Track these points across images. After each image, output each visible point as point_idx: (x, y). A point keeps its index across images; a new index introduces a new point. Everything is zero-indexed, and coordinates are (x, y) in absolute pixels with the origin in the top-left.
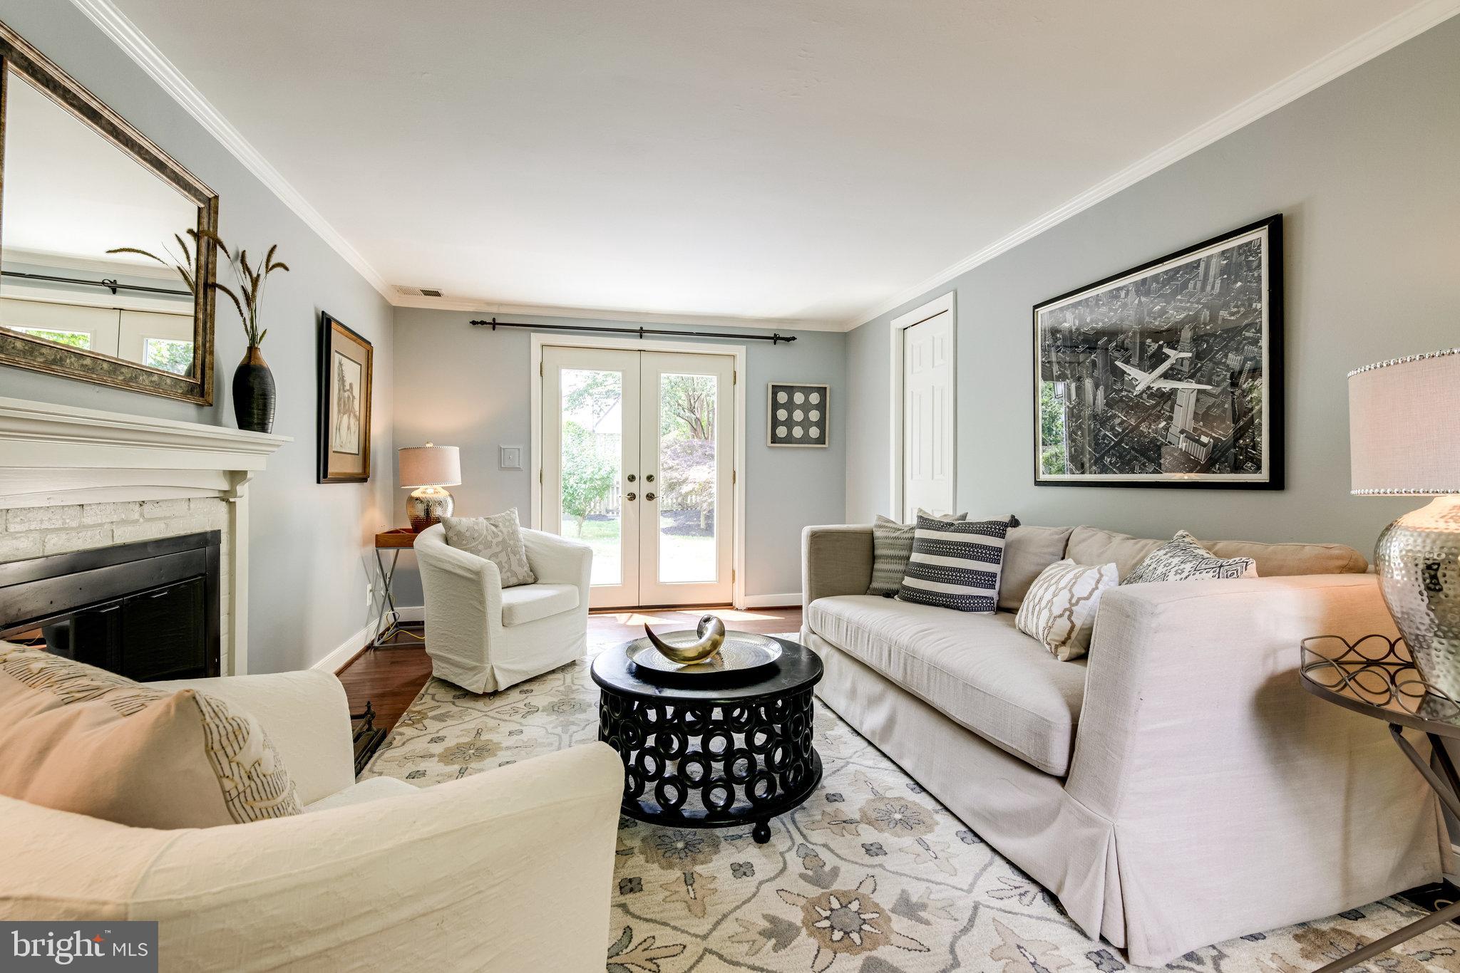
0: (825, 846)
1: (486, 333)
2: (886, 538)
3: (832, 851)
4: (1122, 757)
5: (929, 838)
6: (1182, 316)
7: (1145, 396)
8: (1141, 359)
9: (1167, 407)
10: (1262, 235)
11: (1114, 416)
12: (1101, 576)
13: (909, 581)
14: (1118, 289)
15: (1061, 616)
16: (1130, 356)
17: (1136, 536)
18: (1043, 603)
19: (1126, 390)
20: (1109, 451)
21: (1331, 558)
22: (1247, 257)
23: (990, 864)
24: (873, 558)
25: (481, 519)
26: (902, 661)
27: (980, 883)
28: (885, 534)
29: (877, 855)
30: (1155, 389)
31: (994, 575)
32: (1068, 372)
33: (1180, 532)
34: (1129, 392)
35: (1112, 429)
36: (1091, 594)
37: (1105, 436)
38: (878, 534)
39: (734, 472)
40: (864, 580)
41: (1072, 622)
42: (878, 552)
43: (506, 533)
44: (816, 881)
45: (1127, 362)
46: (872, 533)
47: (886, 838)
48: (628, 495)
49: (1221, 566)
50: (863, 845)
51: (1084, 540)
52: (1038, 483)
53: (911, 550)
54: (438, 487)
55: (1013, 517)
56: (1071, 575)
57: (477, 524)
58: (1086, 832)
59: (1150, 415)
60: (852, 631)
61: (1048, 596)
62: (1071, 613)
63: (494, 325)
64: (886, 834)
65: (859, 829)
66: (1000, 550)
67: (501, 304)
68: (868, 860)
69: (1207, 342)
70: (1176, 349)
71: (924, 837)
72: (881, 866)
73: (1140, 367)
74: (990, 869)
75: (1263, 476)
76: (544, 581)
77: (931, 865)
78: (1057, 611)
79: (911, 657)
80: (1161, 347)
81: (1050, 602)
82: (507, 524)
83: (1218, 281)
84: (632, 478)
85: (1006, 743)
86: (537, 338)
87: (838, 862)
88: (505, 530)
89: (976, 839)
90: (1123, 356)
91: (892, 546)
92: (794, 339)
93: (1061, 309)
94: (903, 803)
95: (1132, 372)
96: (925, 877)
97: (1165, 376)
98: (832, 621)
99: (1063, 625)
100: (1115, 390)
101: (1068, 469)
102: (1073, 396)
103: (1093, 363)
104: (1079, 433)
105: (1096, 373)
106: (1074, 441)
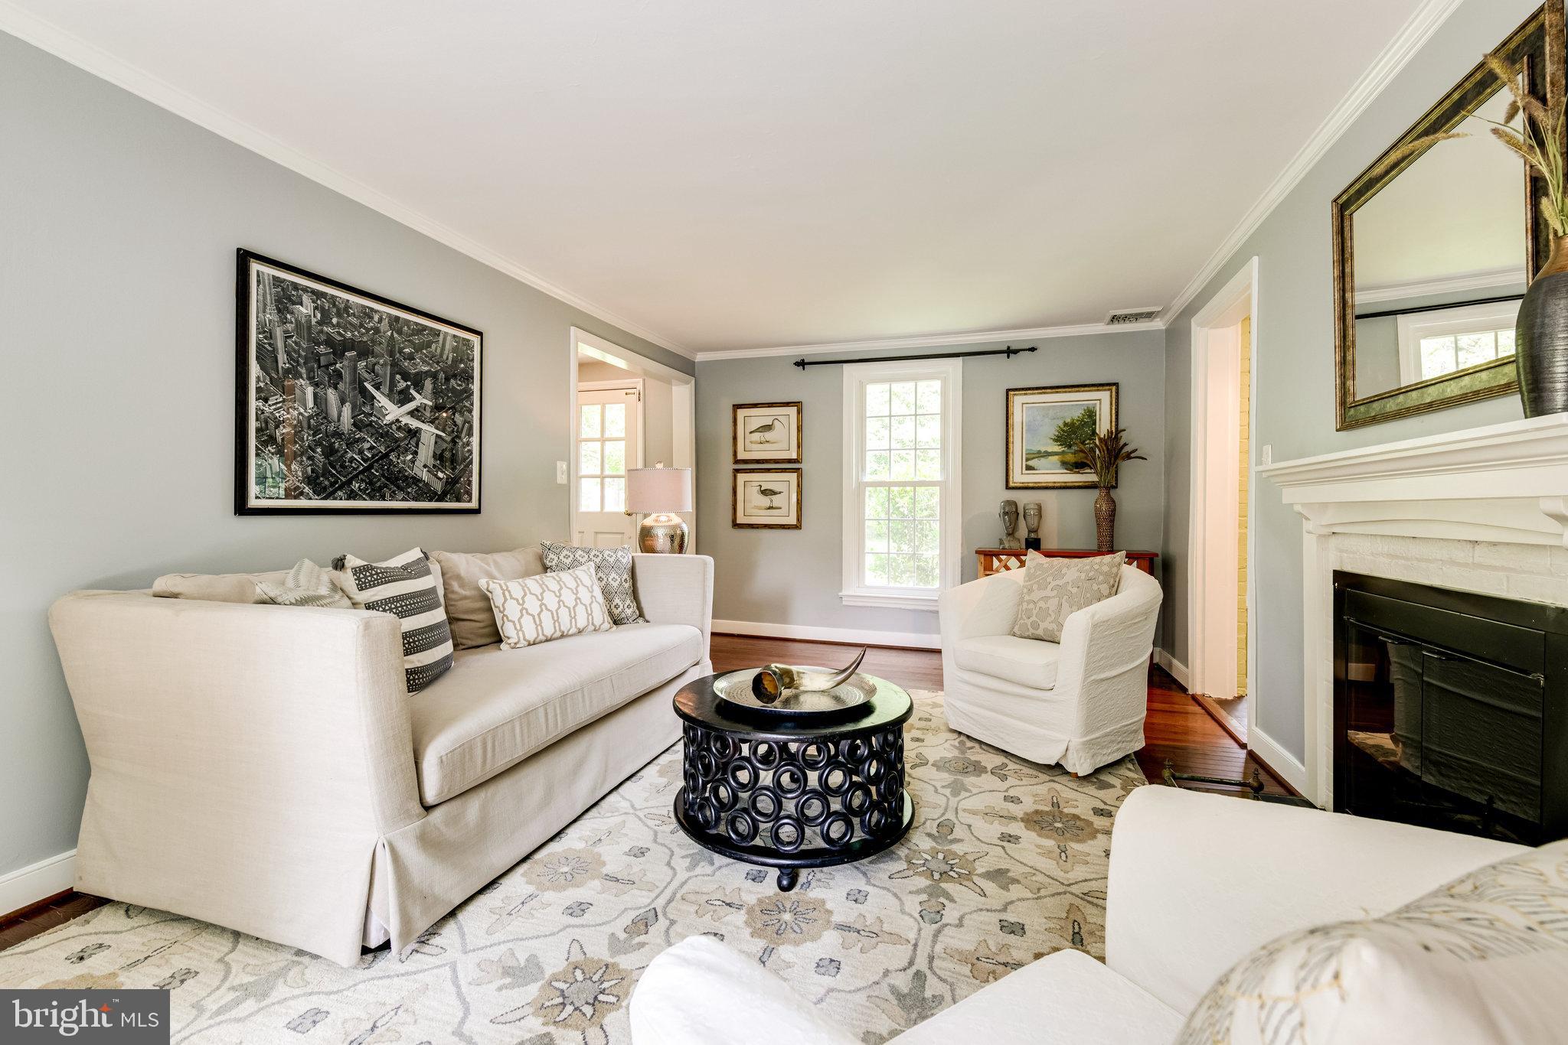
6: (426, 369)
7: (394, 427)
8: (391, 390)
9: (413, 442)
10: (476, 340)
11: (363, 440)
16: (380, 384)
19: (375, 416)
20: (356, 476)
30: (403, 423)
34: (379, 419)
35: (361, 452)
37: (352, 460)
45: (377, 387)
59: (399, 447)
69: (446, 399)
70: (420, 394)
73: (390, 396)
75: (475, 505)
80: (408, 387)
90: (373, 380)
95: (382, 400)
97: (412, 413)
100: (364, 412)
101: (302, 493)
102: (310, 403)
103: (339, 375)
104: (319, 450)
105: (341, 386)
106: (310, 458)
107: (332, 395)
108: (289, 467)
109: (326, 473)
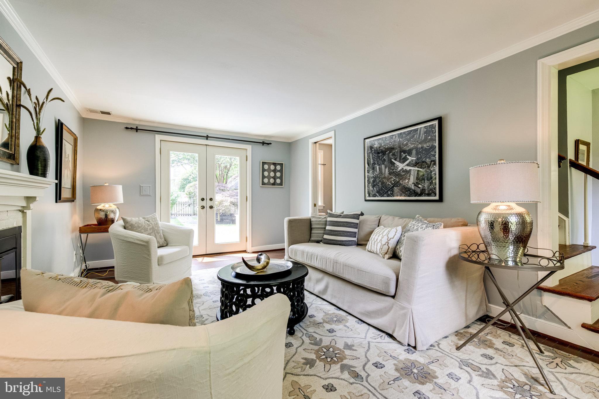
0: (314, 332)
1: (133, 133)
2: (316, 221)
3: (318, 334)
4: (413, 286)
5: (347, 324)
6: (413, 146)
7: (401, 171)
8: (400, 159)
9: (408, 175)
10: (436, 122)
11: (392, 178)
12: (397, 230)
13: (326, 237)
14: (393, 135)
15: (385, 244)
16: (396, 158)
17: (402, 217)
18: (378, 241)
19: (395, 169)
20: (390, 189)
21: (459, 222)
22: (432, 129)
23: (369, 329)
24: (311, 229)
25: (141, 218)
26: (332, 264)
27: (368, 335)
28: (316, 220)
29: (333, 332)
30: (404, 169)
31: (356, 233)
32: (376, 162)
33: (417, 216)
34: (396, 170)
35: (391, 182)
36: (394, 237)
37: (389, 184)
38: (313, 220)
39: (247, 197)
40: (308, 237)
41: (388, 246)
42: (313, 226)
43: (153, 224)
44: (316, 344)
45: (395, 160)
46: (310, 219)
47: (333, 326)
48: (201, 207)
49: (434, 226)
50: (327, 330)
51: (386, 219)
52: (366, 200)
53: (326, 225)
54: (111, 204)
55: (362, 212)
56: (387, 231)
57: (140, 220)
58: (403, 312)
59: (403, 178)
60: (309, 256)
61: (380, 238)
62: (388, 243)
63: (137, 130)
64: (333, 325)
65: (324, 325)
66: (357, 224)
67: (140, 121)
68: (330, 334)
69: (420, 155)
70: (411, 157)
71: (346, 324)
72: (335, 335)
73: (400, 162)
74: (369, 331)
75: (437, 198)
76: (171, 245)
77: (351, 333)
78: (383, 243)
79: (336, 262)
80: (406, 156)
81: (381, 240)
82: (154, 220)
83: (424, 136)
84: (203, 199)
85: (374, 287)
86: (158, 137)
87: (321, 337)
88: (153, 223)
89: (362, 322)
90: (394, 158)
91: (318, 224)
92: (271, 144)
93: (374, 140)
94: (335, 314)
95: (397, 163)
96: (350, 337)
97: (408, 165)
98: (300, 253)
99: (386, 247)
100: (392, 169)
101: (376, 196)
102: (378, 171)
103: (385, 160)
104: (380, 183)
105: (385, 163)
106: (378, 186)
107: (383, 166)
108: (374, 189)
109: (382, 189)
